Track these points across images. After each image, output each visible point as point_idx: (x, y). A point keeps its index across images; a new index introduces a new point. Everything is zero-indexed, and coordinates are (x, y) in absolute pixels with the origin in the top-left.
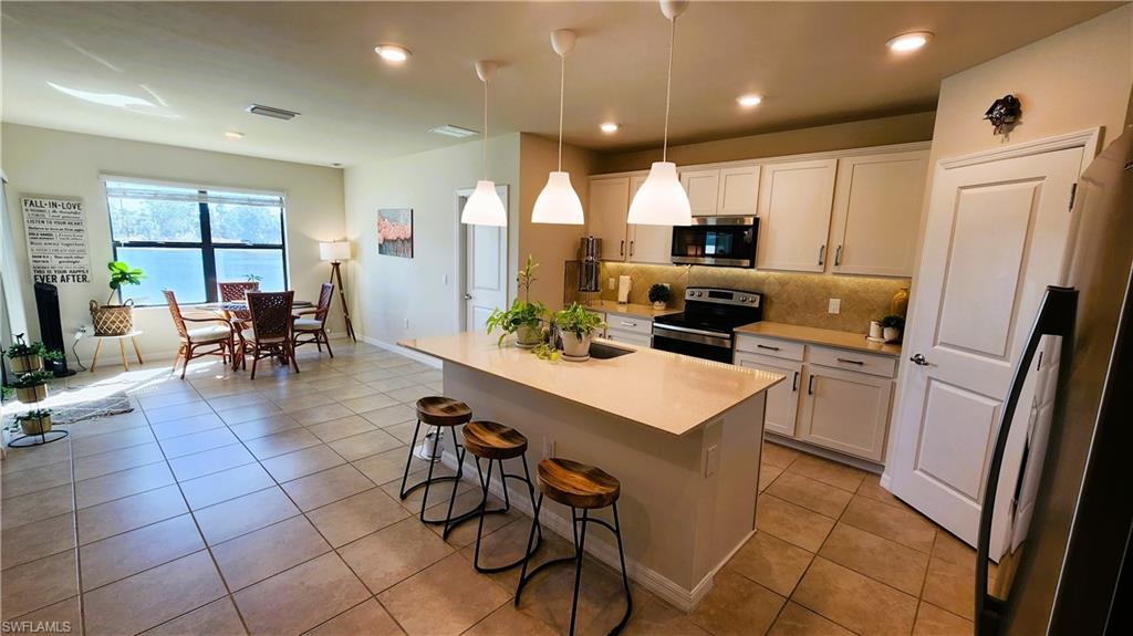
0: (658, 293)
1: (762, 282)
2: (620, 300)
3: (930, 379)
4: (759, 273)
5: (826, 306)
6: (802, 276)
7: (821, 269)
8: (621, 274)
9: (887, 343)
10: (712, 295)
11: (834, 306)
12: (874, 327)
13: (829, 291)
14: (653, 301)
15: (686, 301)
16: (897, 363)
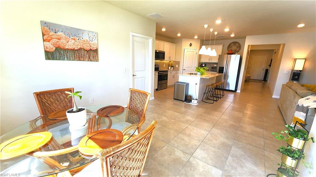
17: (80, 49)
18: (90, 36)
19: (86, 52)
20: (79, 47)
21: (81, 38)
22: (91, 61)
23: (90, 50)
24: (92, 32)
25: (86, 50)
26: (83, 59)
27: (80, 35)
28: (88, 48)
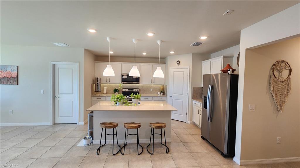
0: (116, 91)
1: (139, 86)
2: (104, 93)
3: (173, 99)
4: (141, 85)
5: (150, 90)
6: (146, 85)
7: (151, 83)
8: (105, 87)
9: (162, 95)
10: (128, 90)
11: (151, 90)
12: (159, 93)
13: (150, 87)
14: (115, 92)
15: (123, 92)
16: (166, 98)
17: (5, 77)
18: (12, 68)
19: (8, 79)
20: (4, 76)
21: (6, 71)
22: (12, 84)
23: (12, 77)
24: (14, 66)
25: (9, 78)
26: (6, 83)
27: (5, 69)
28: (10, 76)
